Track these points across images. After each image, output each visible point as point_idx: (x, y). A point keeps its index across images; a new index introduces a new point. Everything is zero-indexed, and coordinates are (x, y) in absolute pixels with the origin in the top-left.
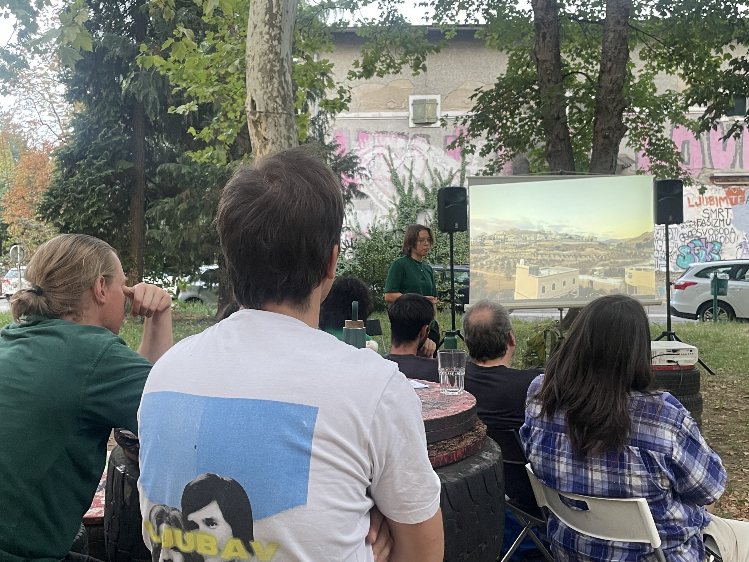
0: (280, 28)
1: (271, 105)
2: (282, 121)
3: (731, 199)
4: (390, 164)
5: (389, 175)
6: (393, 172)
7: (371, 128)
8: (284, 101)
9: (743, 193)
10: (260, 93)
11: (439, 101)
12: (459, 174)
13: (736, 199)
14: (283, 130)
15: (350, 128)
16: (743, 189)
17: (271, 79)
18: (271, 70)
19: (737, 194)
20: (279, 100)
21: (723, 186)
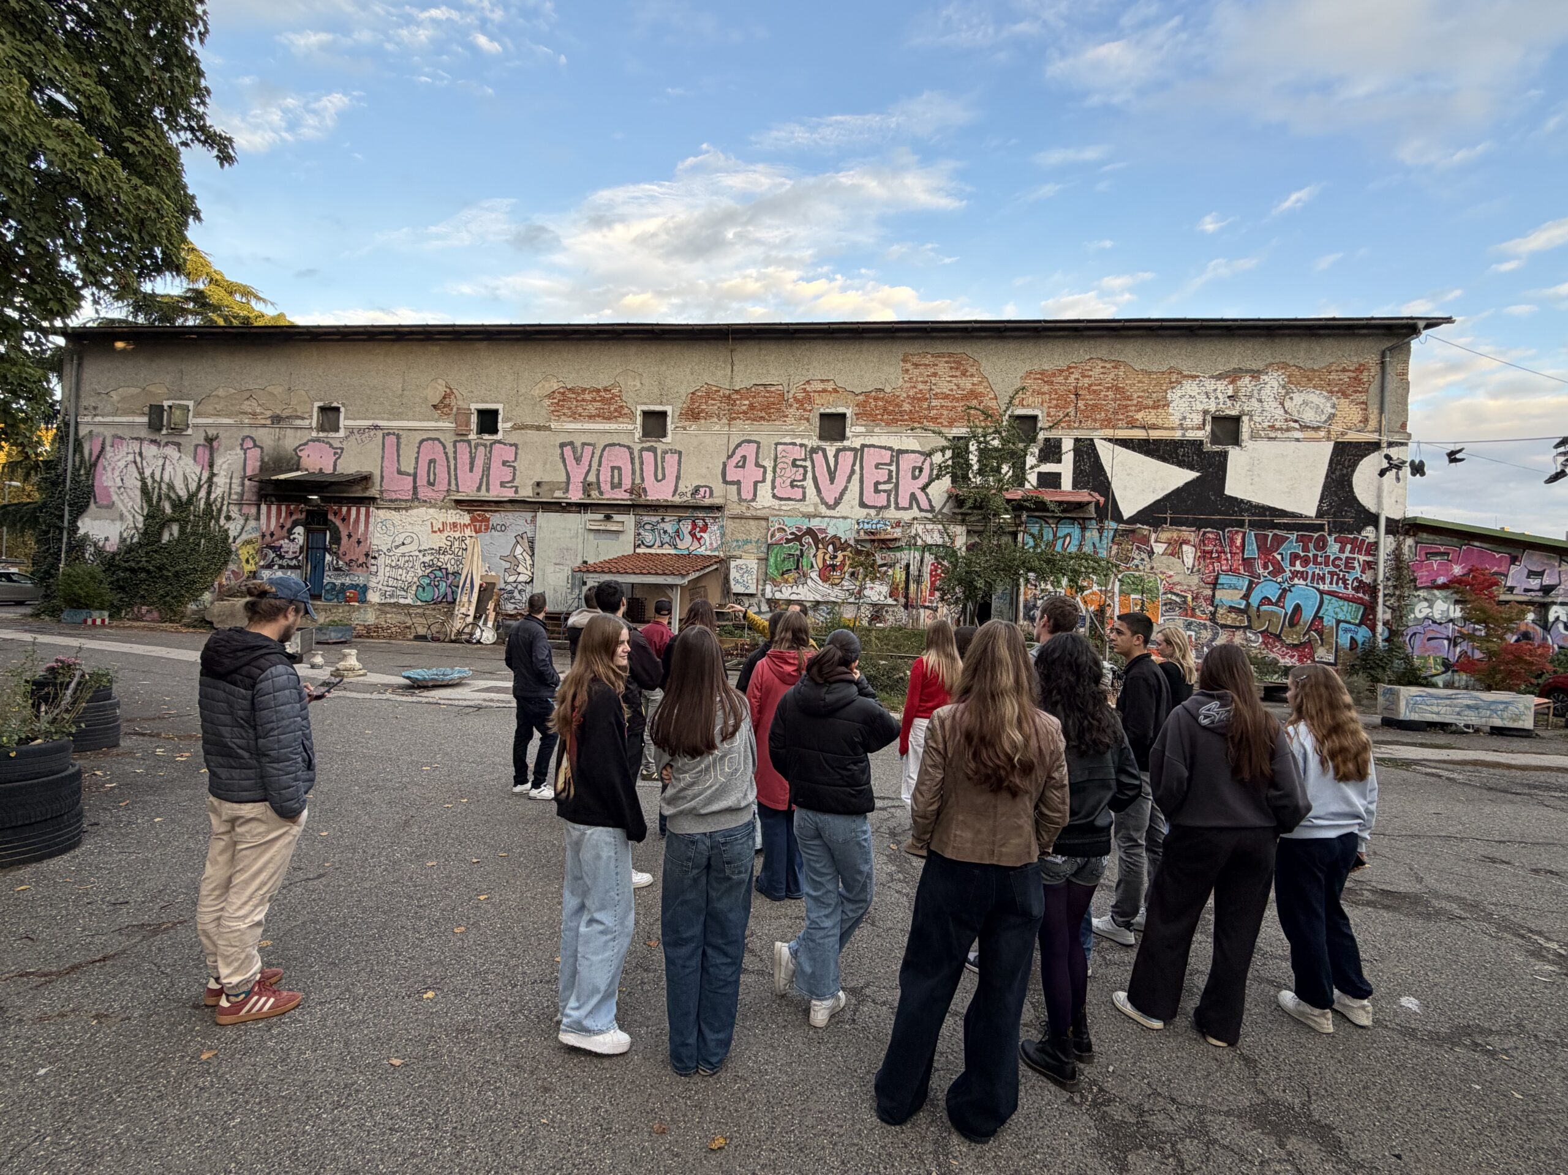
3: (475, 526)
4: (141, 473)
5: (139, 484)
6: (143, 480)
7: (126, 433)
9: (488, 520)
11: (191, 408)
12: (206, 486)
13: (480, 526)
15: (106, 433)
16: (487, 515)
19: (481, 521)
21: (469, 512)
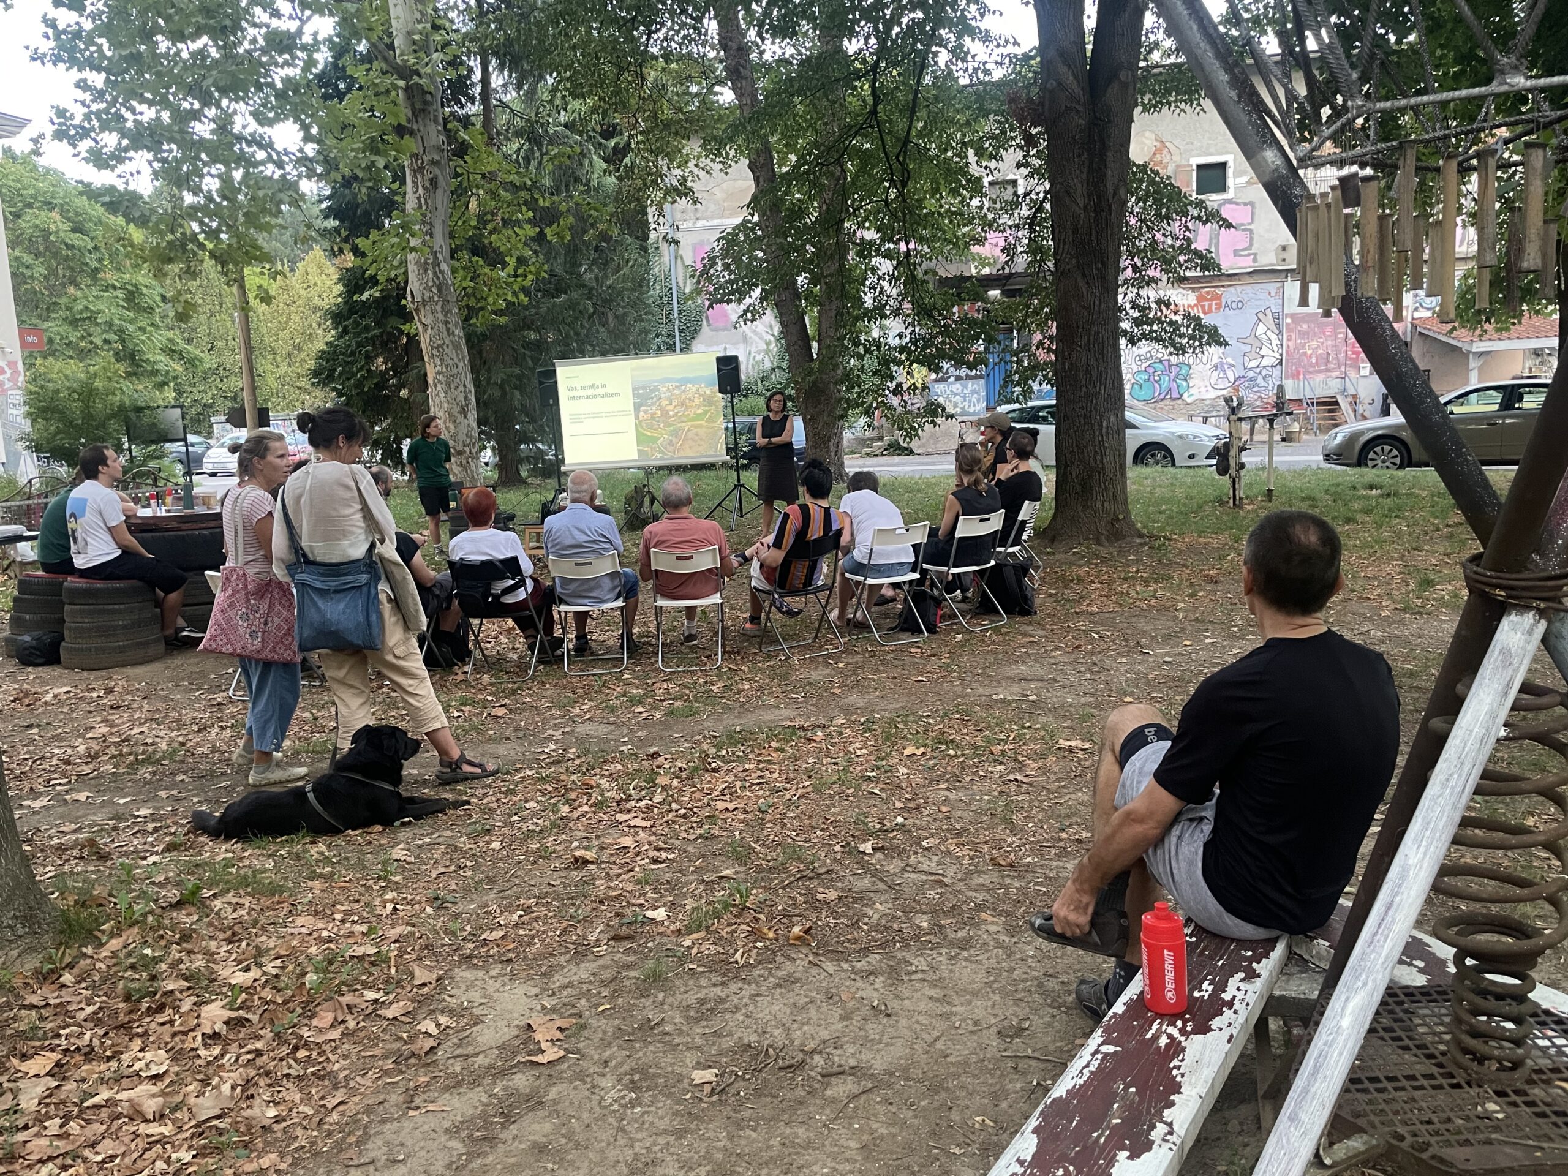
0: (431, 224)
1: (427, 295)
2: (438, 308)
3: (1203, 307)
8: (440, 290)
9: (1219, 297)
10: (417, 284)
13: (1210, 306)
14: (440, 316)
16: (1219, 291)
17: (426, 270)
18: (426, 263)
19: (1211, 300)
20: (434, 290)
21: (1193, 290)
